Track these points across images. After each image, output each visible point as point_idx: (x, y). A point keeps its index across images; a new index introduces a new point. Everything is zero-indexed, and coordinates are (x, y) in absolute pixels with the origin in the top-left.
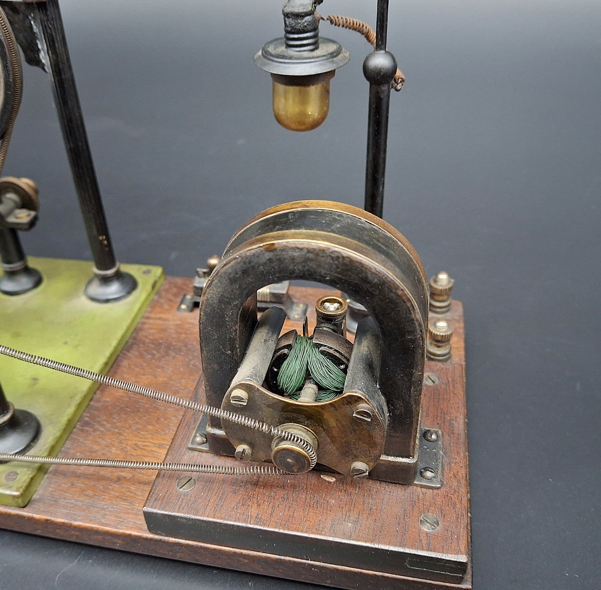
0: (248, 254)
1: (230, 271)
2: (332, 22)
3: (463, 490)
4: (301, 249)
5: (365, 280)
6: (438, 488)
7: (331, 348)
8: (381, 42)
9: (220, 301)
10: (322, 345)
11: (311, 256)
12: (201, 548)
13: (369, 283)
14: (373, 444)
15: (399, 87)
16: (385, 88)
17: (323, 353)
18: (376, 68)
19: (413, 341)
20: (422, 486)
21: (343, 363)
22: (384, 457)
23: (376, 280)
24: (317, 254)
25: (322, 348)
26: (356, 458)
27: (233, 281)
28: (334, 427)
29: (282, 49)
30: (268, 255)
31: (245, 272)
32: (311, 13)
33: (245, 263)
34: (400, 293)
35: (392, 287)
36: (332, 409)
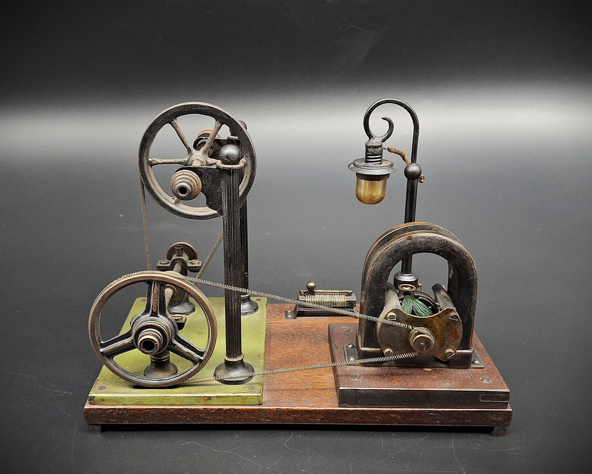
0: (398, 242)
1: (388, 251)
2: (389, 150)
3: (495, 368)
4: (425, 237)
5: (453, 250)
6: (484, 368)
7: (424, 297)
8: (414, 159)
9: (381, 268)
10: (420, 296)
11: (429, 240)
12: (370, 411)
13: (455, 251)
14: (456, 337)
15: (422, 181)
16: (416, 181)
17: (420, 300)
18: (413, 172)
19: (473, 280)
20: (475, 368)
21: (430, 305)
22: (458, 351)
23: (457, 250)
24: (432, 239)
25: (420, 298)
26: (448, 347)
27: (389, 256)
28: (438, 329)
29: (364, 163)
30: (409, 241)
31: (396, 251)
32: (381, 146)
33: (396, 247)
34: (467, 256)
35: (464, 253)
36: (438, 318)
